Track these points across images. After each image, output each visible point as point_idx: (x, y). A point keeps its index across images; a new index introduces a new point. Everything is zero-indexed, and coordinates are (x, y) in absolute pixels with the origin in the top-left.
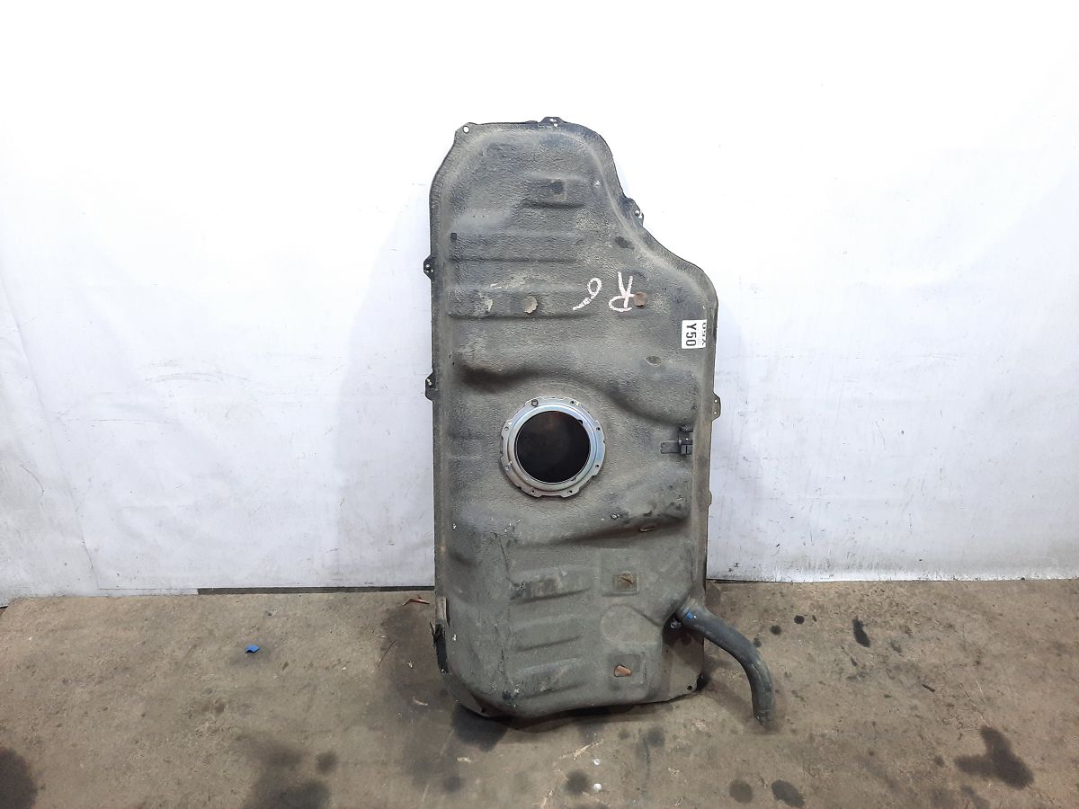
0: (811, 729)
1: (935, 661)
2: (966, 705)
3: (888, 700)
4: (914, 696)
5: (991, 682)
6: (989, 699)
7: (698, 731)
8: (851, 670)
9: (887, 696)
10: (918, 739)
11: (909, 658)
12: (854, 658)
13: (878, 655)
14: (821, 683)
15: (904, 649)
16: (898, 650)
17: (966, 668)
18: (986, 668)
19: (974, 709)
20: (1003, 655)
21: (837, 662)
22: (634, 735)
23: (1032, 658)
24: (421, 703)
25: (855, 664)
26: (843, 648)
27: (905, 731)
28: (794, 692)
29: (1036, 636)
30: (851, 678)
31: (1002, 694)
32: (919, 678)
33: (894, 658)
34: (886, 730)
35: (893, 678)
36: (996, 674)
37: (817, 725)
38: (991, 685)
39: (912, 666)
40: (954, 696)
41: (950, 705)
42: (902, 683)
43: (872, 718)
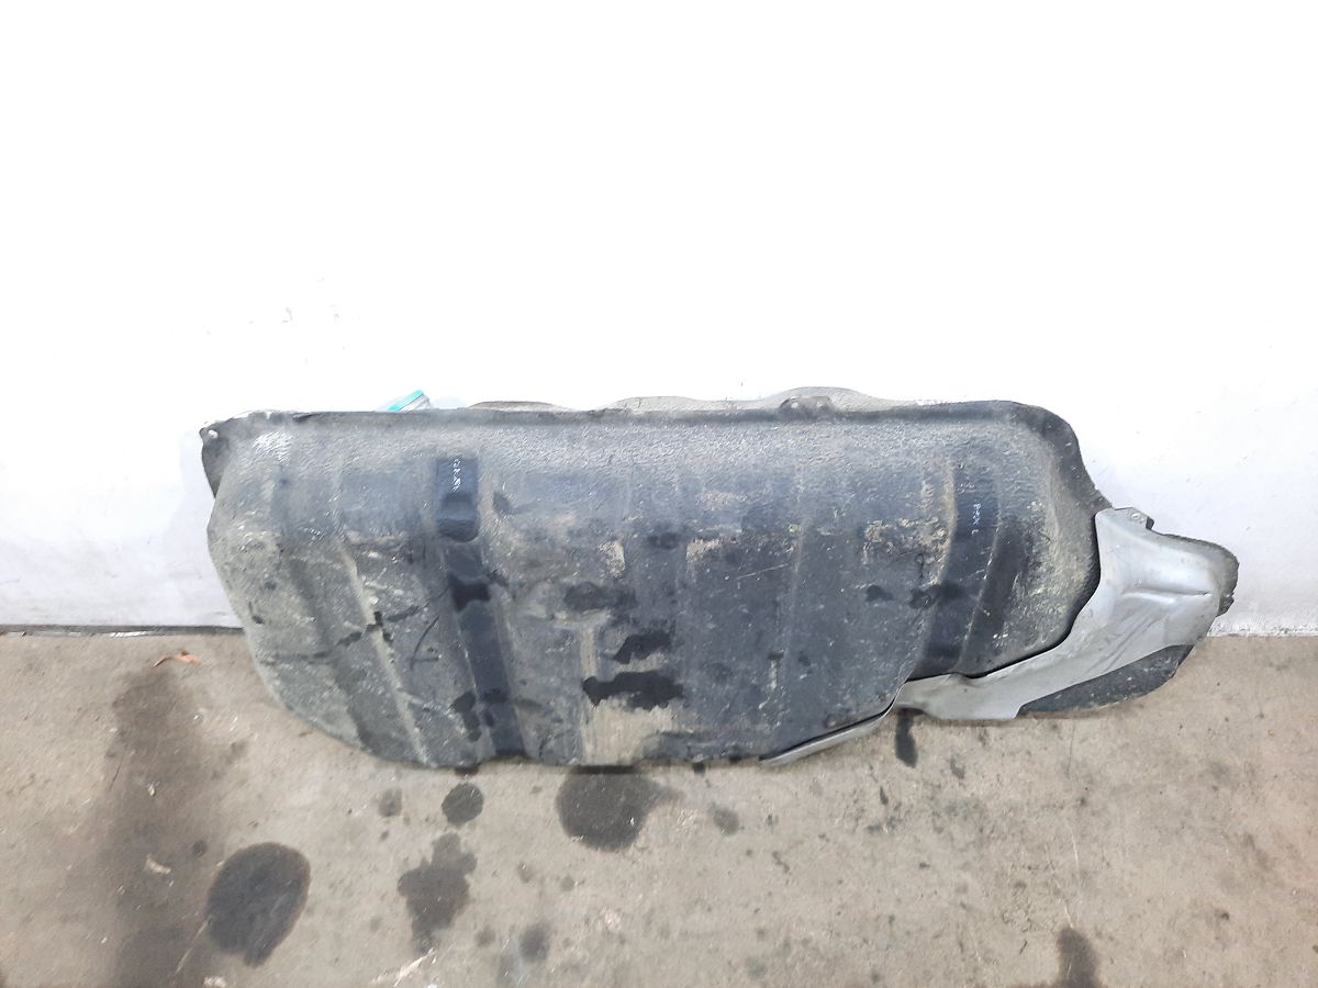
0: (789, 930)
1: (1014, 796)
2: (1046, 884)
3: (923, 873)
4: (966, 866)
5: (1095, 840)
6: (1084, 874)
7: (607, 933)
8: (876, 812)
9: (923, 866)
10: (957, 950)
11: (974, 790)
12: (886, 789)
13: (926, 783)
14: (822, 836)
15: (969, 773)
16: (959, 774)
17: (1063, 812)
18: (1093, 814)
19: (1057, 892)
20: (1127, 787)
21: (858, 796)
22: (501, 940)
23: (1171, 793)
24: (159, 869)
25: (884, 800)
26: (871, 768)
27: (937, 937)
28: (775, 855)
29: (1188, 749)
30: (874, 829)
31: (1108, 864)
32: (981, 830)
33: (952, 790)
34: (908, 933)
35: (939, 830)
36: (1107, 826)
37: (801, 921)
38: (1095, 847)
39: (976, 807)
40: (1030, 868)
41: (1020, 885)
42: (952, 839)
43: (891, 908)
